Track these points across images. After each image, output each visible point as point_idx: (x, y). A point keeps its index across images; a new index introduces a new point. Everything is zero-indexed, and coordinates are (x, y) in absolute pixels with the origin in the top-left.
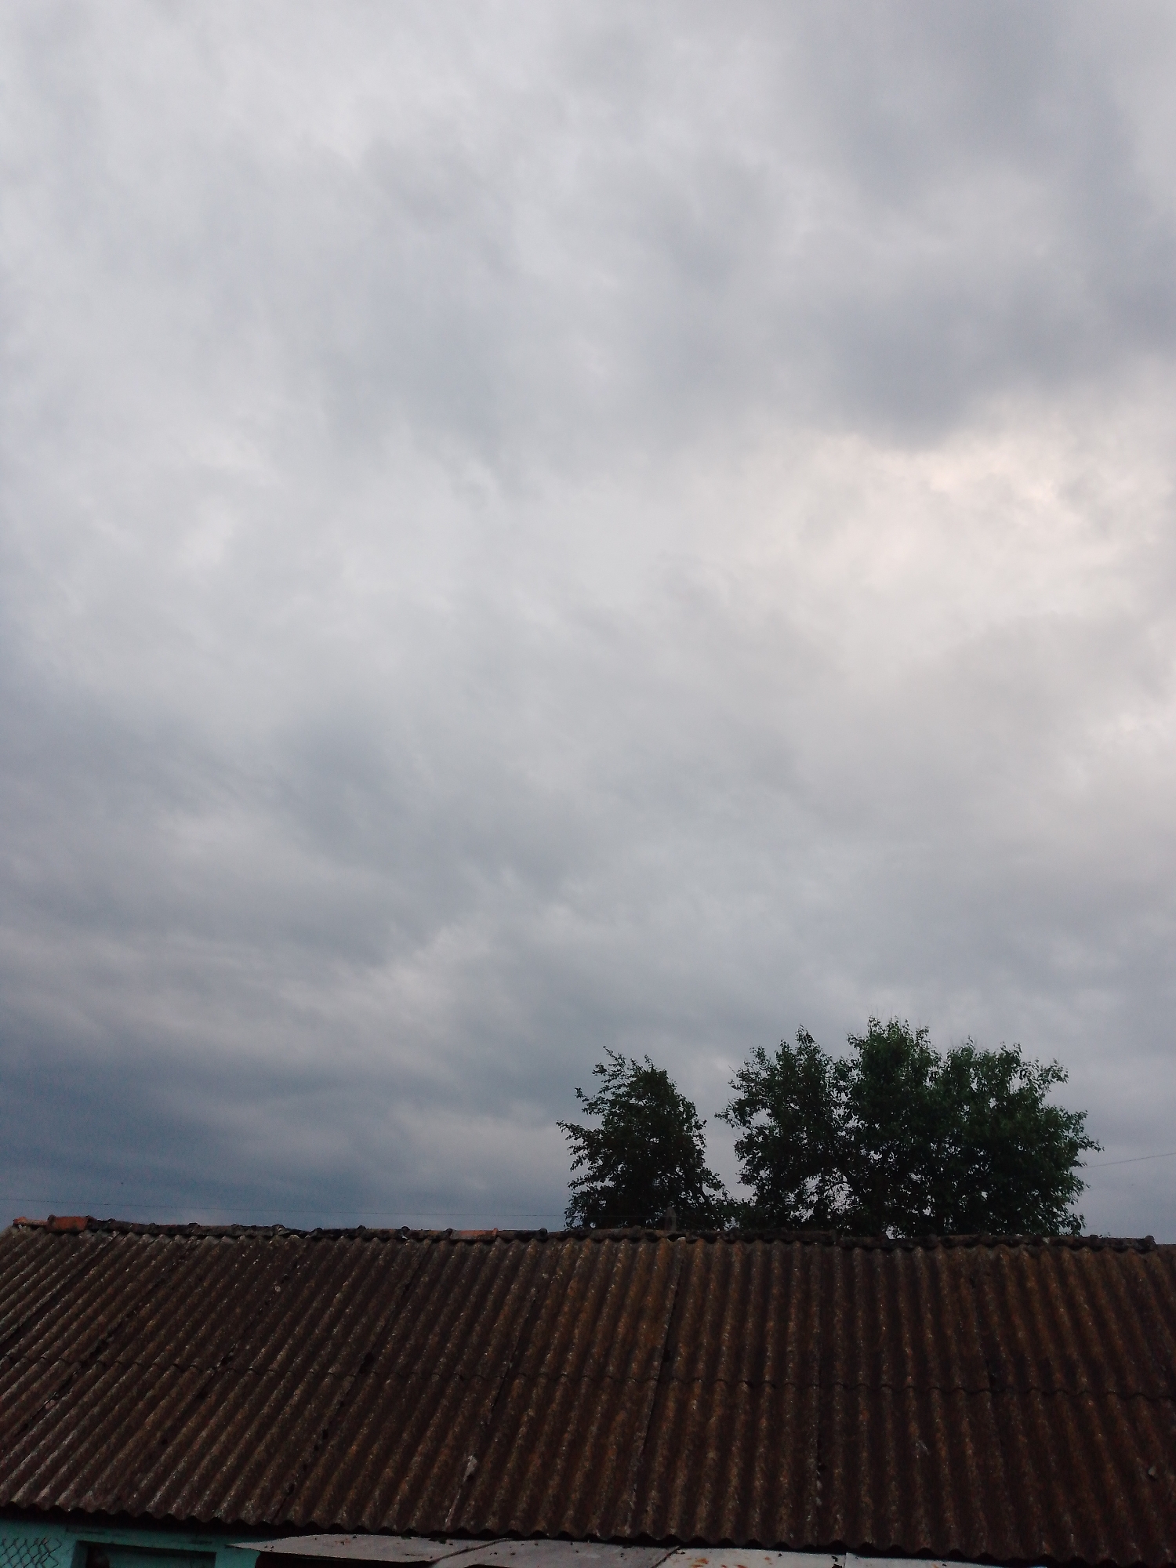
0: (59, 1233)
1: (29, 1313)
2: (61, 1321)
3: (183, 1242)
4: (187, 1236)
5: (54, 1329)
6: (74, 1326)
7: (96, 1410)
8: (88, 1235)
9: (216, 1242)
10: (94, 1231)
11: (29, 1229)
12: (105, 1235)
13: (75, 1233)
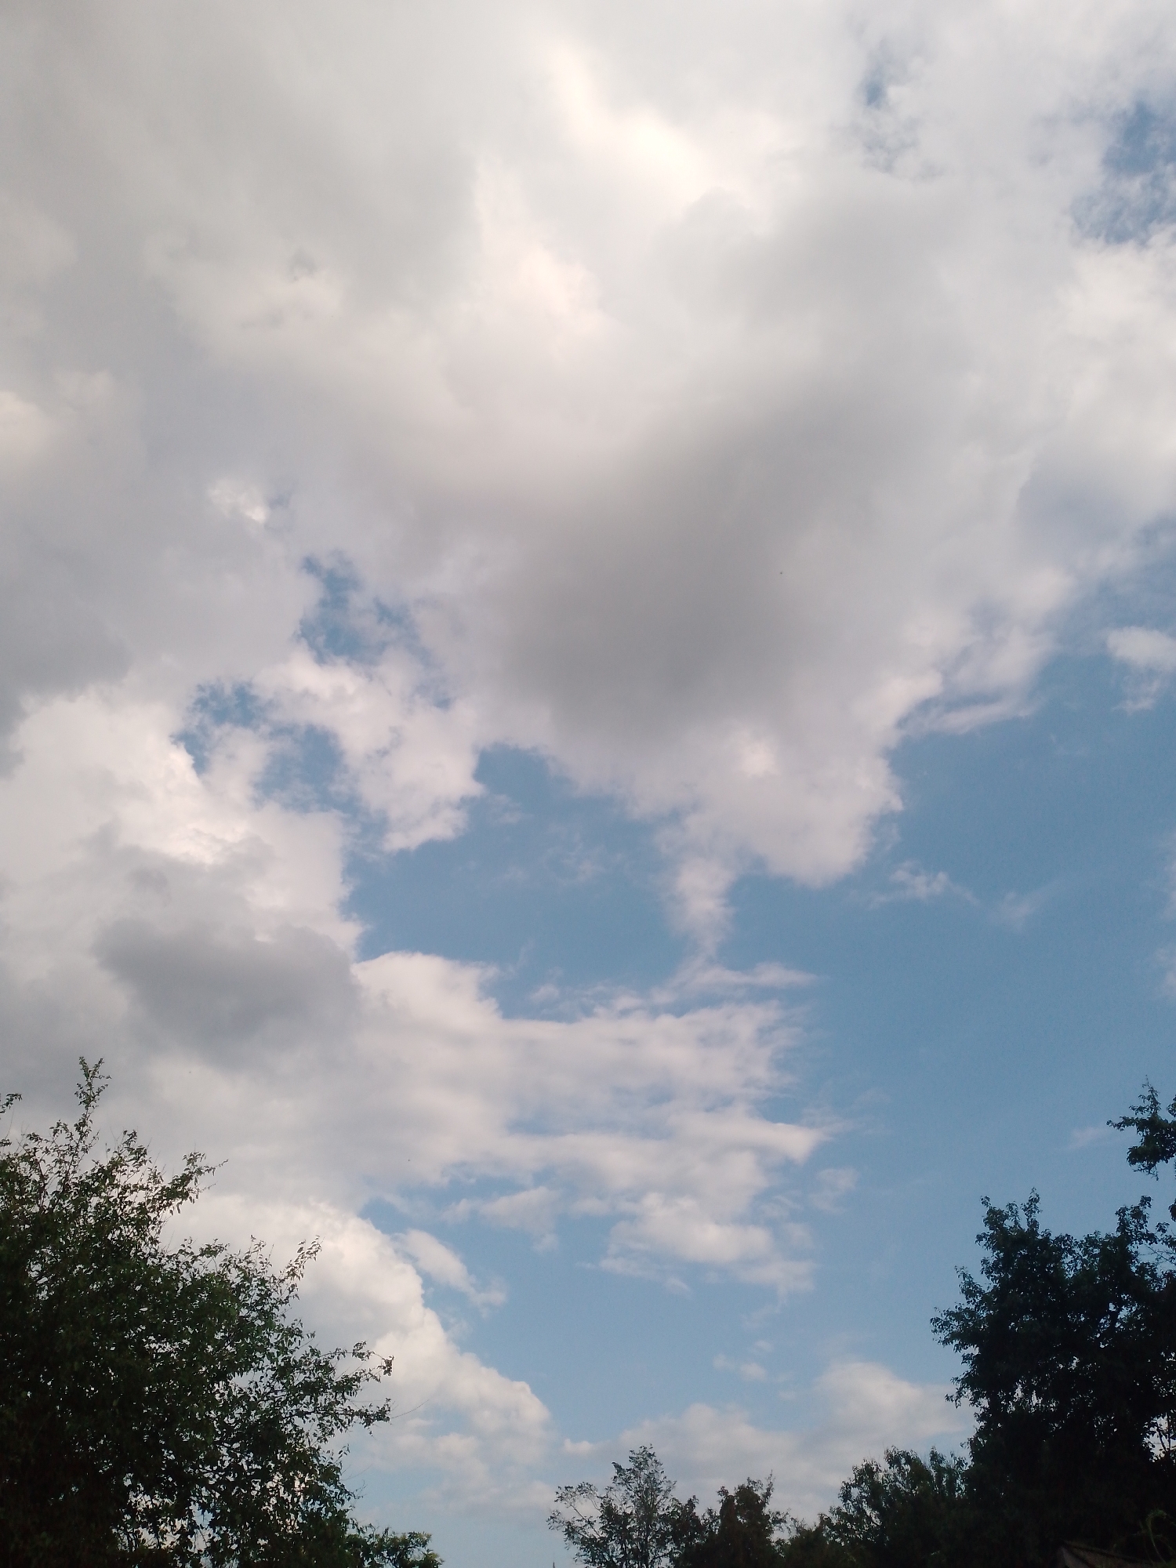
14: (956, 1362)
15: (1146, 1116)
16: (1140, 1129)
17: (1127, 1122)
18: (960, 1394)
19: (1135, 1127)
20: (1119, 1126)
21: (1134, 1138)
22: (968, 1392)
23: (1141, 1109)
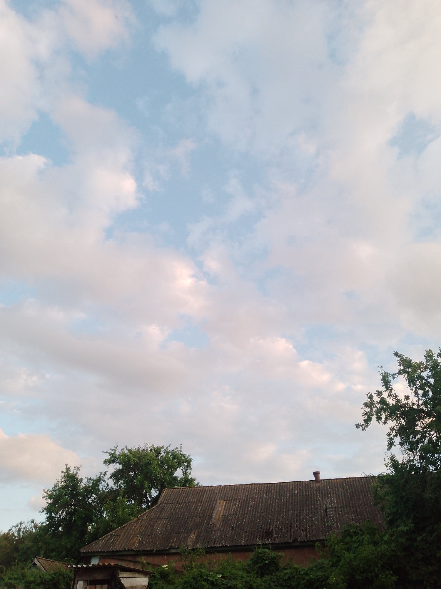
14: (45, 503)
15: (112, 452)
16: (110, 455)
17: (107, 452)
18: (43, 511)
19: (109, 454)
20: (105, 453)
21: (108, 457)
22: (45, 512)
23: (112, 450)
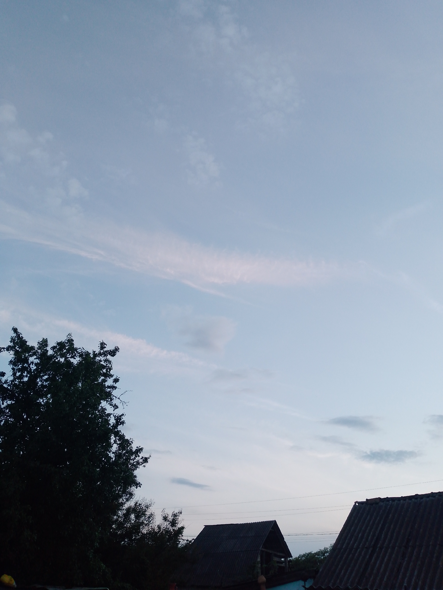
0: (372, 504)
1: (377, 532)
2: (389, 534)
3: (416, 501)
4: (416, 499)
5: (389, 537)
6: (395, 534)
7: (419, 562)
8: (382, 504)
9: (428, 499)
10: (383, 502)
11: (361, 505)
12: (387, 503)
13: (377, 503)
